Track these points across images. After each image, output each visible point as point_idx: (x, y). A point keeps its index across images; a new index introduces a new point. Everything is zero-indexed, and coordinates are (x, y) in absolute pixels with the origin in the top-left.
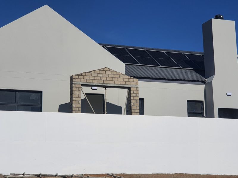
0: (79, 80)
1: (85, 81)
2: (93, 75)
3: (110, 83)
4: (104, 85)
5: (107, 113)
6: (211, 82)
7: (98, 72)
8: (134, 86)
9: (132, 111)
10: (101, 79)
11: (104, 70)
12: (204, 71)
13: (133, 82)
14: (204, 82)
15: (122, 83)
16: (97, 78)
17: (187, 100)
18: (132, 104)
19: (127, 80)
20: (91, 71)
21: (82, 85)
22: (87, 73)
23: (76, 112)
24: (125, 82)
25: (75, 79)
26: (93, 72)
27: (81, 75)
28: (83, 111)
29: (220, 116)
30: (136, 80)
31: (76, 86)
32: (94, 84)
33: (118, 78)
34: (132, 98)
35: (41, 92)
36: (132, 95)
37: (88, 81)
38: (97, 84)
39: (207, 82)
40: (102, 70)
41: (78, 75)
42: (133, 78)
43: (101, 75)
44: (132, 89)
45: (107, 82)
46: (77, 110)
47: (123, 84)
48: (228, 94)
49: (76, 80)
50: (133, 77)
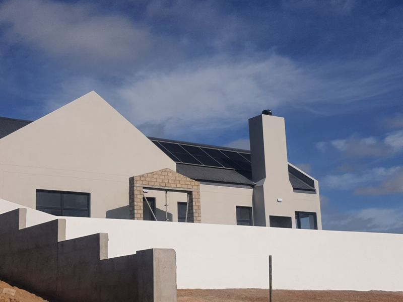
0: (141, 182)
1: (147, 183)
2: (154, 176)
3: (172, 186)
4: (166, 188)
5: (168, 221)
6: (262, 187)
7: (160, 173)
8: (196, 190)
9: (194, 218)
10: (163, 182)
11: (165, 172)
12: (251, 172)
13: (195, 185)
14: (252, 186)
15: (184, 186)
16: (159, 180)
17: (237, 206)
18: (194, 211)
19: (189, 183)
20: (153, 172)
21: (144, 188)
22: (149, 175)
23: (138, 219)
24: (187, 185)
25: (137, 180)
26: (154, 173)
27: (143, 176)
28: (145, 219)
29: (272, 225)
30: (197, 183)
31: (138, 189)
32: (156, 187)
33: (179, 181)
34: (194, 204)
35: (88, 195)
36: (194, 200)
37: (150, 183)
38: (159, 187)
39: (256, 186)
40: (164, 170)
41: (140, 177)
42: (194, 181)
43: (163, 177)
44: (193, 193)
45: (169, 185)
46: (139, 217)
47: (185, 188)
48: (279, 200)
49: (138, 182)
50: (194, 179)
